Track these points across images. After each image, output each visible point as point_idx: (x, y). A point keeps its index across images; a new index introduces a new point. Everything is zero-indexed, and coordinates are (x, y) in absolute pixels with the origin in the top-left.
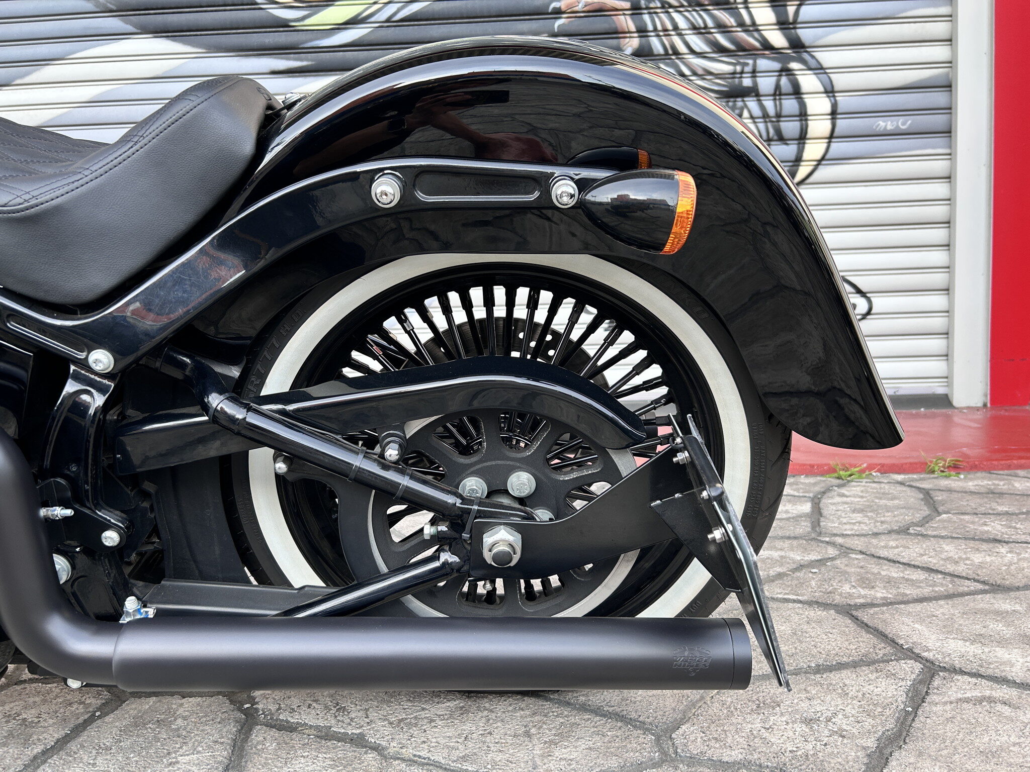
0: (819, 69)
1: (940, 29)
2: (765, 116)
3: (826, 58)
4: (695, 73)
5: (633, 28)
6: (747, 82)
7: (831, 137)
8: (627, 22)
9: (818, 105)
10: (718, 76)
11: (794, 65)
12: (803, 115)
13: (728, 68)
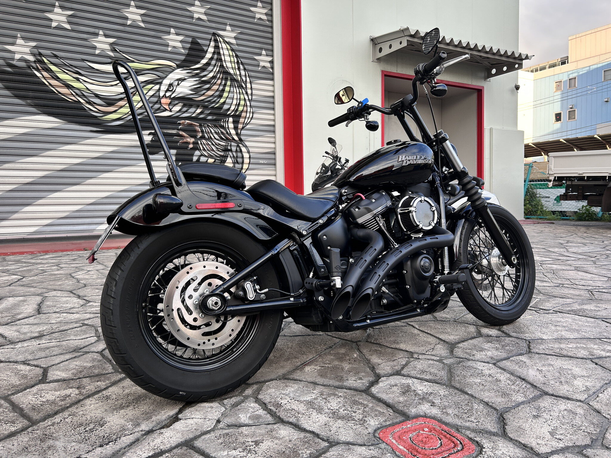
0: (246, 146)
1: (272, 140)
2: (234, 157)
3: (247, 144)
4: (216, 144)
5: (200, 131)
6: (229, 148)
7: (249, 163)
8: (198, 129)
9: (246, 155)
10: (222, 145)
11: (240, 145)
12: (243, 157)
13: (225, 144)
